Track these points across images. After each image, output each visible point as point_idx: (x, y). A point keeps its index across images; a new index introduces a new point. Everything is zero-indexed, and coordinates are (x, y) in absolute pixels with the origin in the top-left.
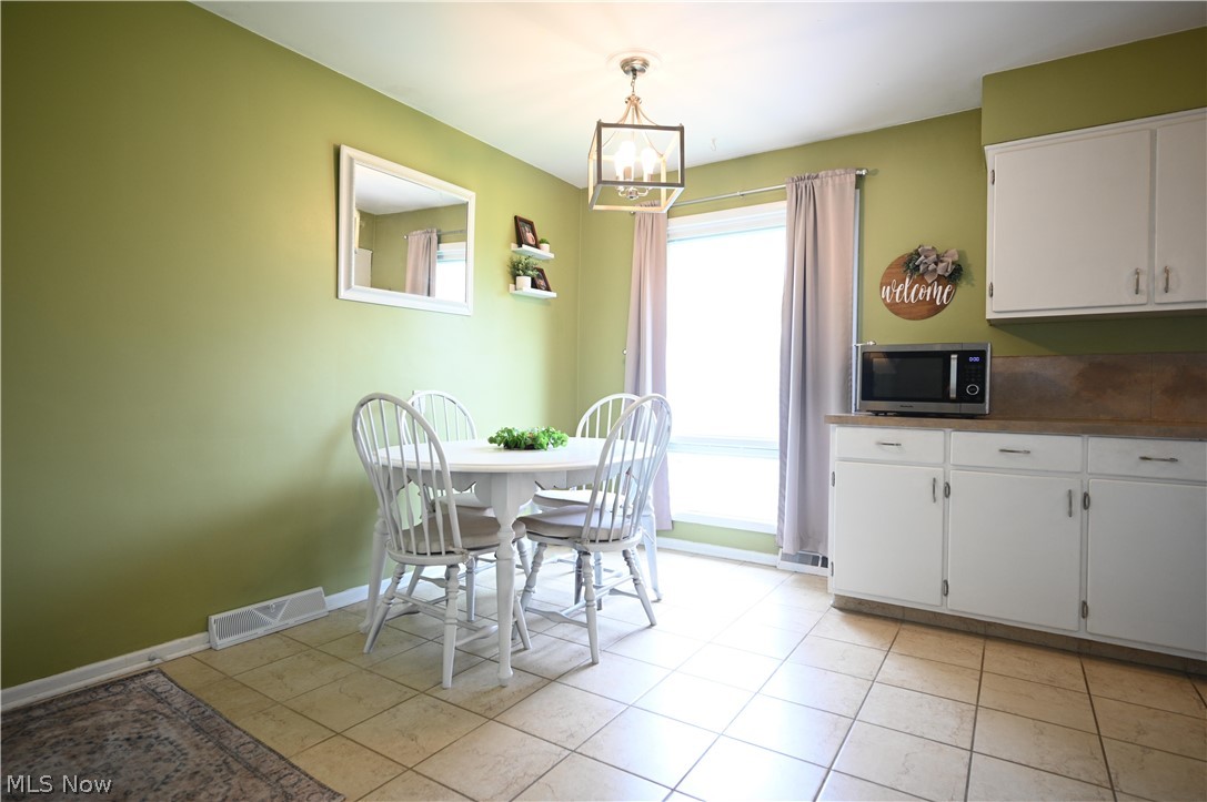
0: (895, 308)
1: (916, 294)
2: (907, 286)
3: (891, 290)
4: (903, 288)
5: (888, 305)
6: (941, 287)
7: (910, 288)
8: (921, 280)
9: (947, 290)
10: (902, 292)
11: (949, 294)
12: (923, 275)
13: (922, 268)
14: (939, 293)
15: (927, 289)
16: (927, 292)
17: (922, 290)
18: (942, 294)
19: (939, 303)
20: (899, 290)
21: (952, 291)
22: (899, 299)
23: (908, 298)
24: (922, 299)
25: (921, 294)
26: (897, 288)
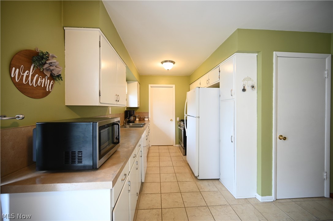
0: (23, 88)
1: (37, 81)
2: (31, 74)
3: (19, 72)
4: (29, 73)
5: (16, 84)
6: (49, 81)
7: (33, 76)
8: (41, 73)
9: (51, 83)
10: (27, 77)
12: (43, 70)
13: (46, 66)
14: (48, 83)
15: (42, 80)
16: (42, 82)
17: (40, 79)
18: (49, 85)
19: (47, 90)
20: (25, 74)
21: (53, 84)
22: (26, 81)
23: (31, 82)
24: (39, 85)
25: (39, 82)
26: (24, 73)
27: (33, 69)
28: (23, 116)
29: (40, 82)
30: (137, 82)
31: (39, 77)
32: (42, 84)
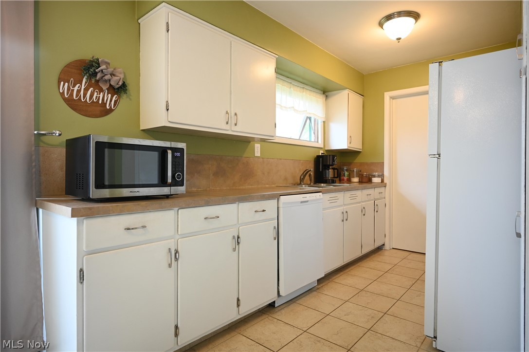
0: (73, 104)
1: (91, 96)
2: (83, 87)
3: (68, 86)
4: (80, 87)
5: (65, 100)
6: (110, 95)
7: (86, 90)
8: (97, 86)
9: (114, 99)
10: (79, 91)
11: (116, 102)
12: (97, 81)
13: (99, 76)
14: (108, 98)
15: (100, 94)
16: (99, 97)
17: (96, 93)
18: (111, 101)
19: (108, 108)
20: (76, 88)
21: (117, 100)
22: (76, 97)
23: (84, 97)
24: (95, 101)
25: (94, 97)
26: (74, 86)
27: (86, 83)
28: (60, 133)
29: (97, 97)
30: (346, 92)
31: (94, 91)
32: (99, 99)
